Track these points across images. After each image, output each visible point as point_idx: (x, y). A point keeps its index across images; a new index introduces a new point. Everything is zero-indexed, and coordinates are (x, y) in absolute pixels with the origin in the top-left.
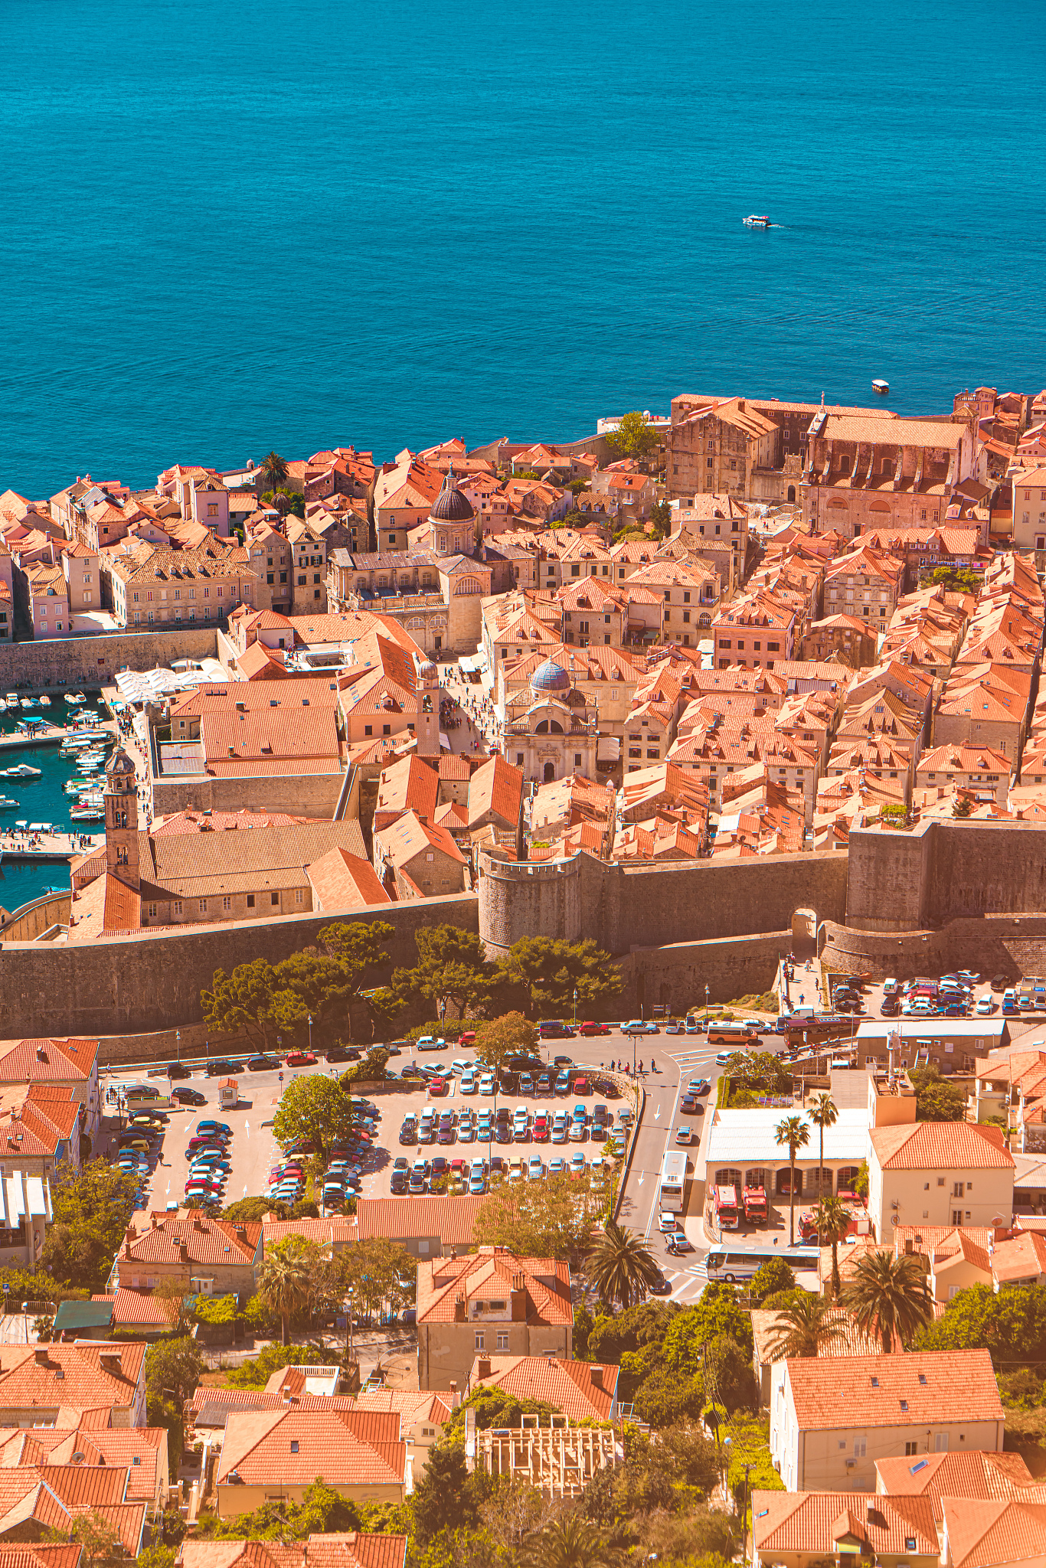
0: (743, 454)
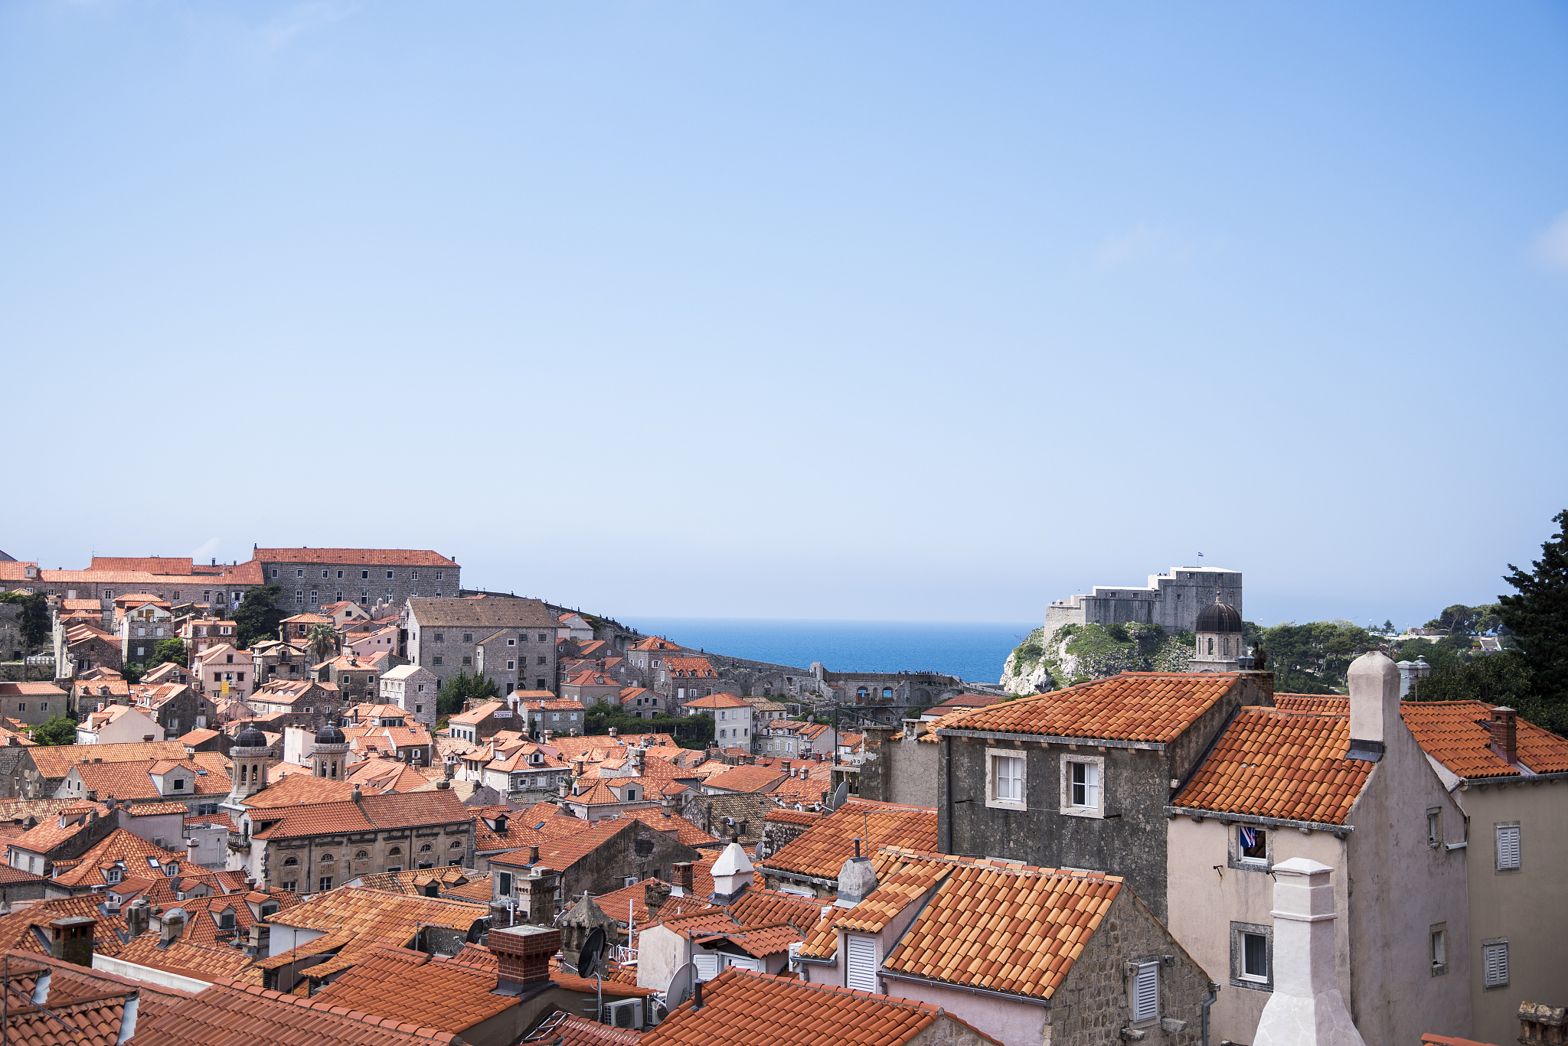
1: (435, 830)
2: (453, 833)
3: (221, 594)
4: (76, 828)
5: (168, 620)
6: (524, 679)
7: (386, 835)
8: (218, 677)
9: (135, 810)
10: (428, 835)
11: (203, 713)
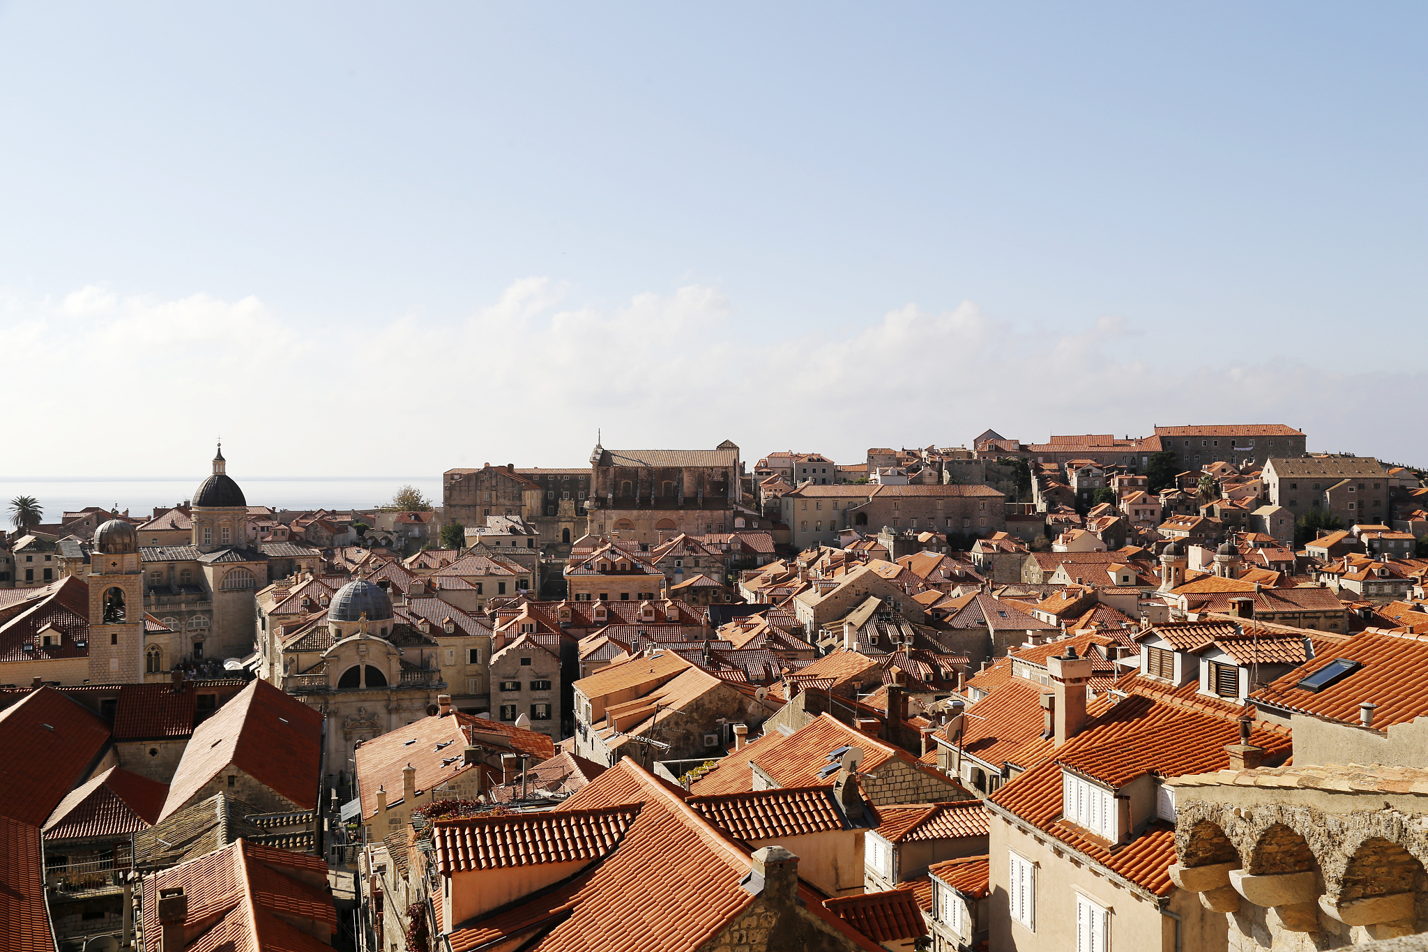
0: (518, 503)
1: (1318, 615)
2: (1331, 617)
3: (1134, 458)
4: (1073, 600)
5: (1101, 476)
6: (1362, 516)
7: (1281, 616)
8: (1137, 512)
9: (1108, 592)
10: (1312, 618)
11: (1130, 536)
